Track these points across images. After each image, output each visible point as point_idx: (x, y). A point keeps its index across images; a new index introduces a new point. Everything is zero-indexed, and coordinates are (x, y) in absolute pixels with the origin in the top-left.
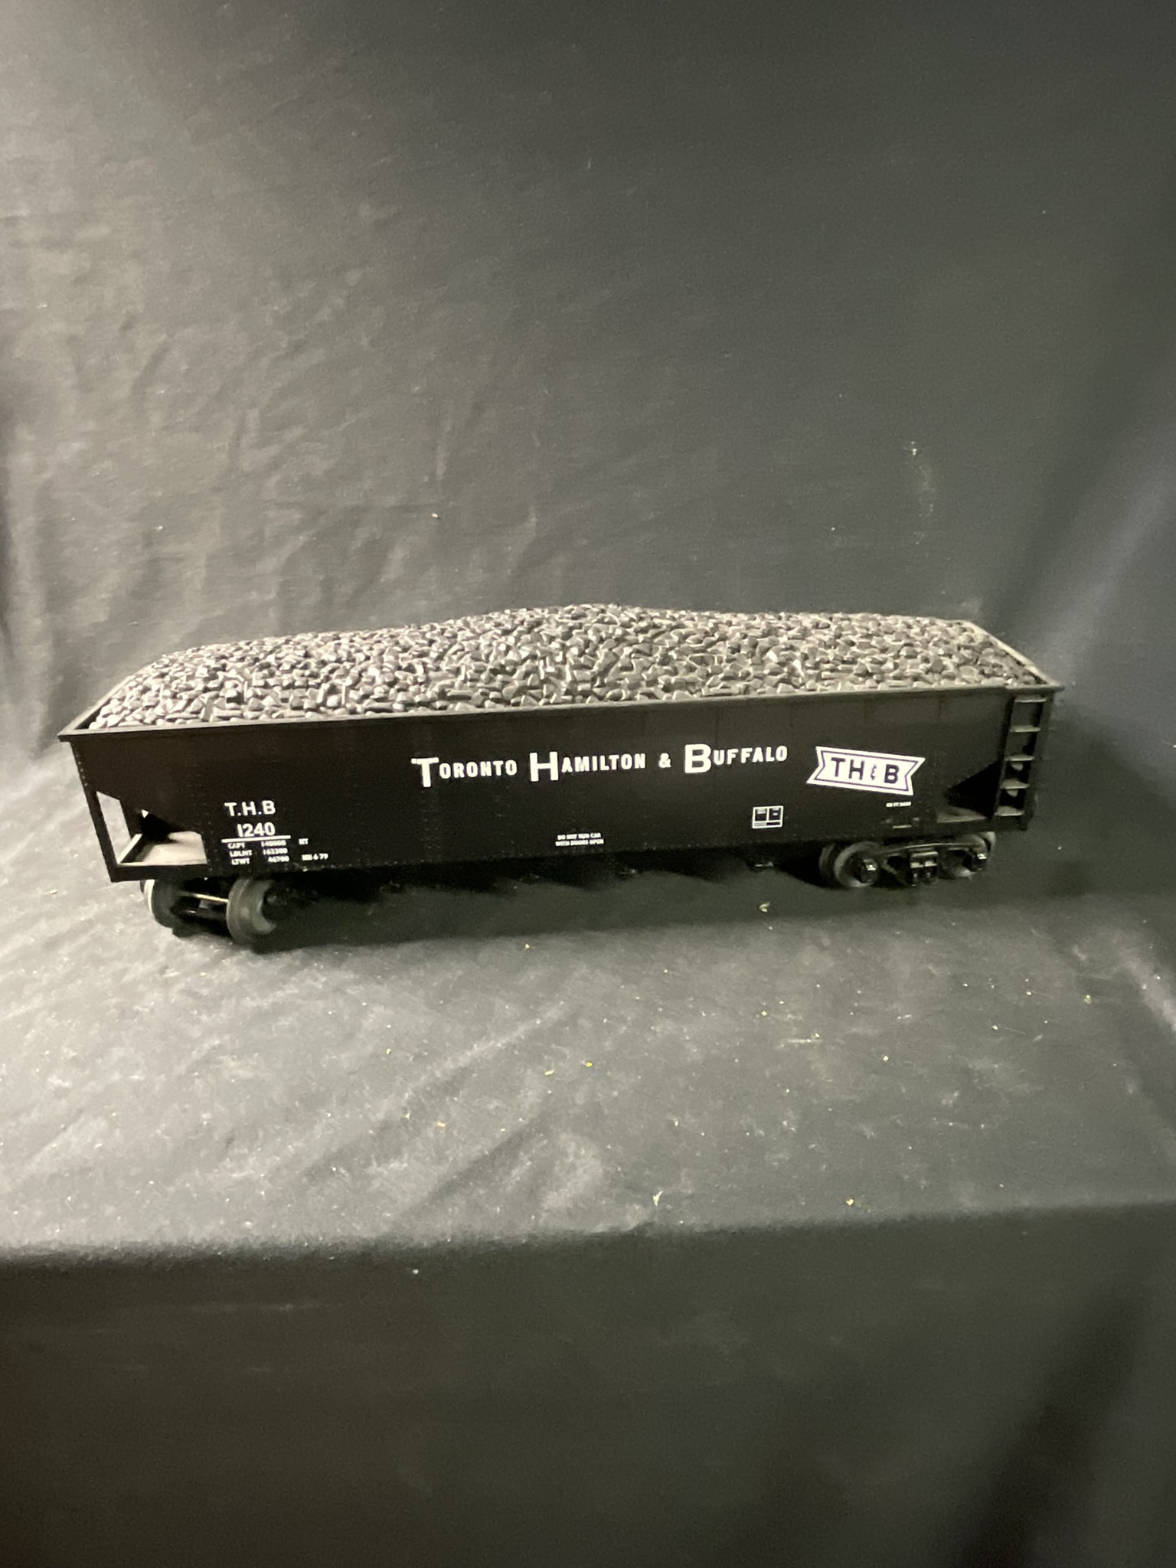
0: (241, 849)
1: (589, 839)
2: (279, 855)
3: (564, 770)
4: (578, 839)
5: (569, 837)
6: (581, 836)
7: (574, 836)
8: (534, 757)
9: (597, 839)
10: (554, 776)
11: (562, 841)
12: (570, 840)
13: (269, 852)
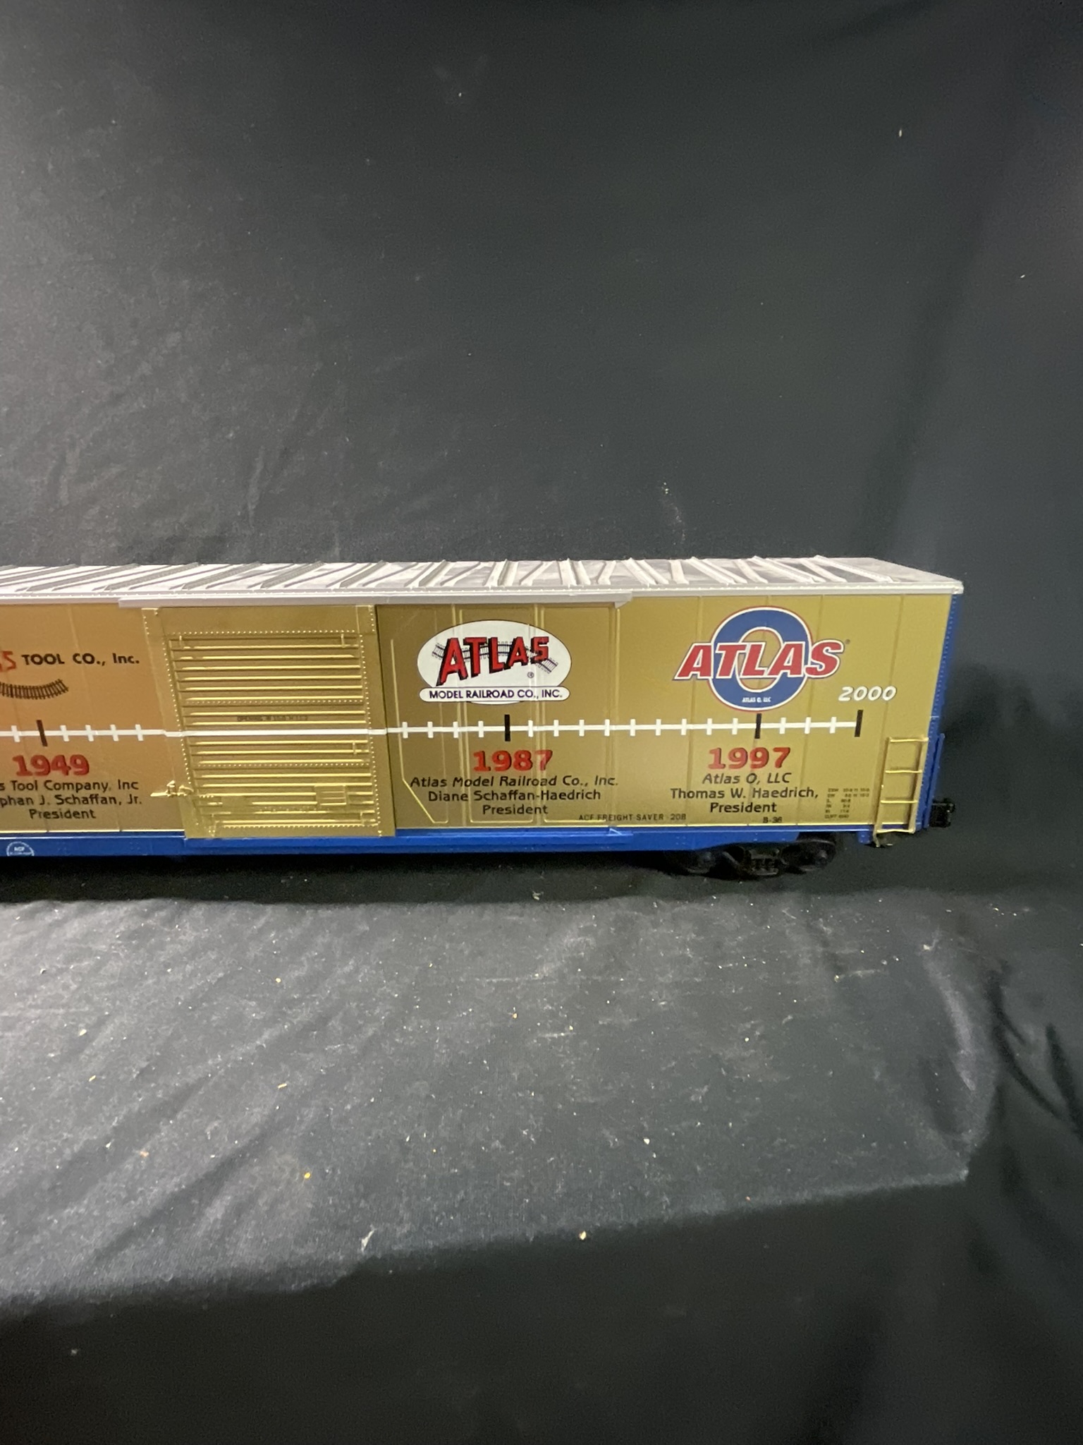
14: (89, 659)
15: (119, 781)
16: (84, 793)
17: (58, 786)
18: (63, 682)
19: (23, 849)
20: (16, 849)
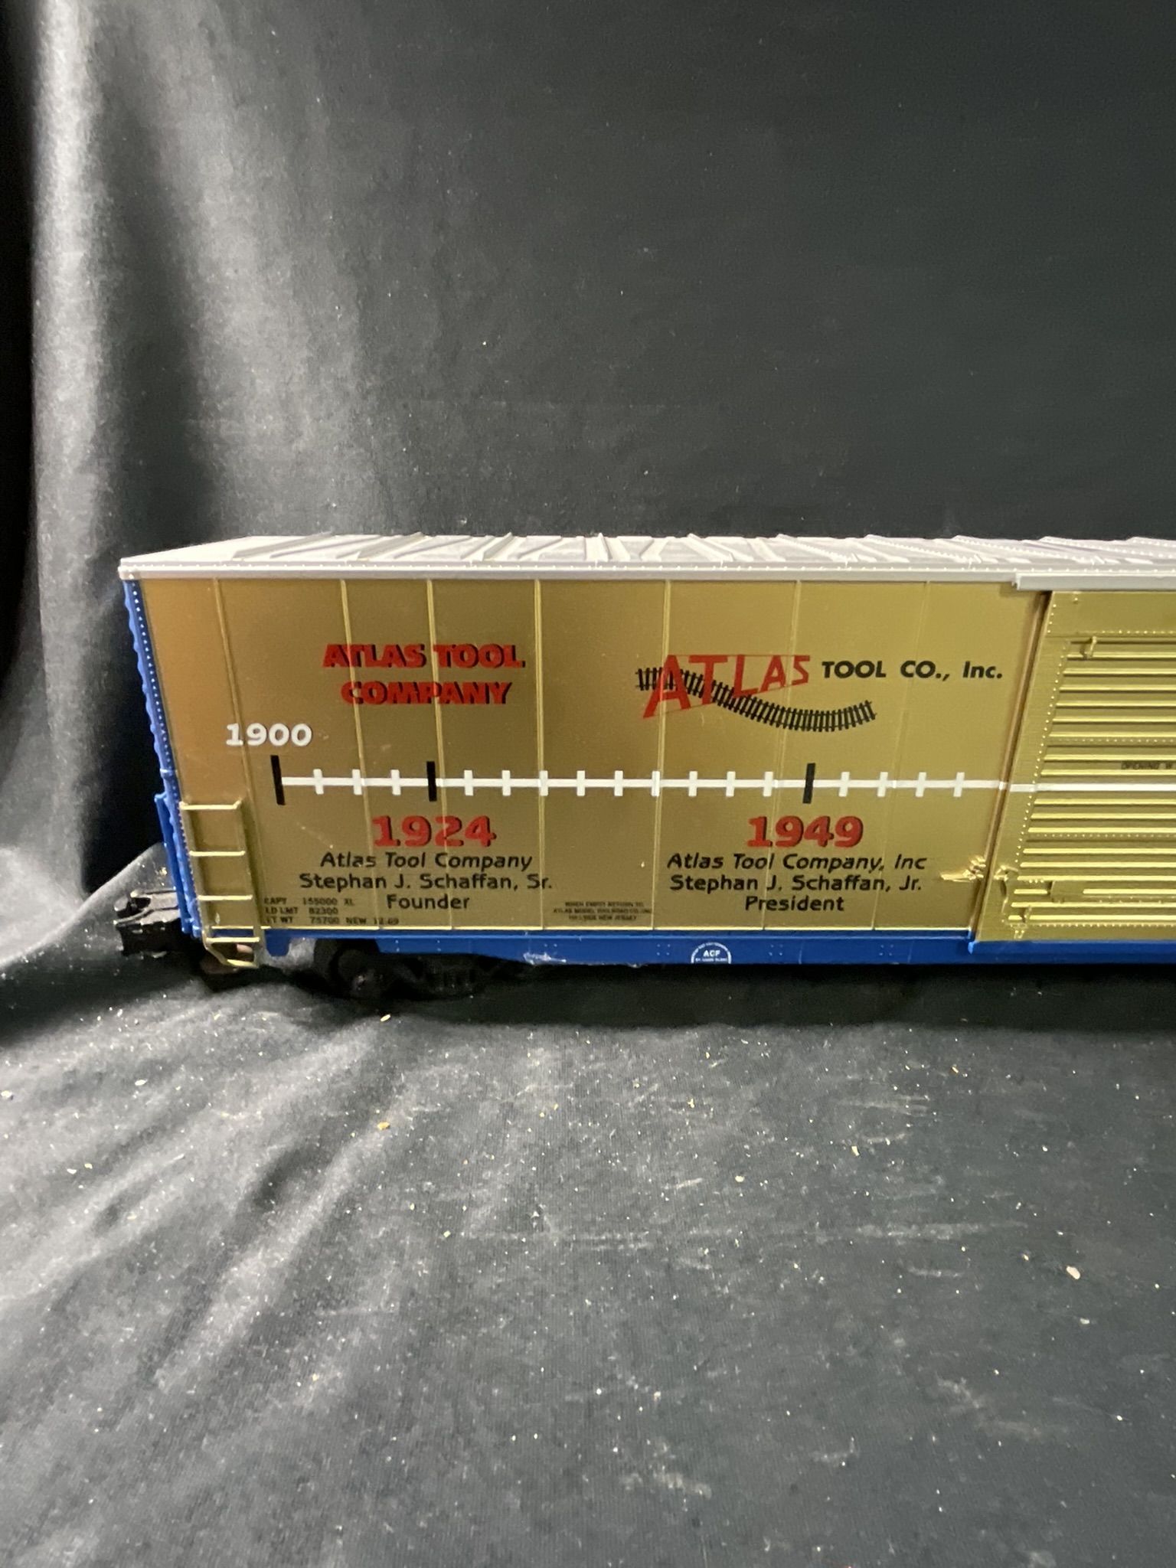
14: (925, 669)
15: (900, 857)
16: (841, 874)
17: (802, 863)
18: (873, 707)
19: (718, 952)
20: (706, 953)
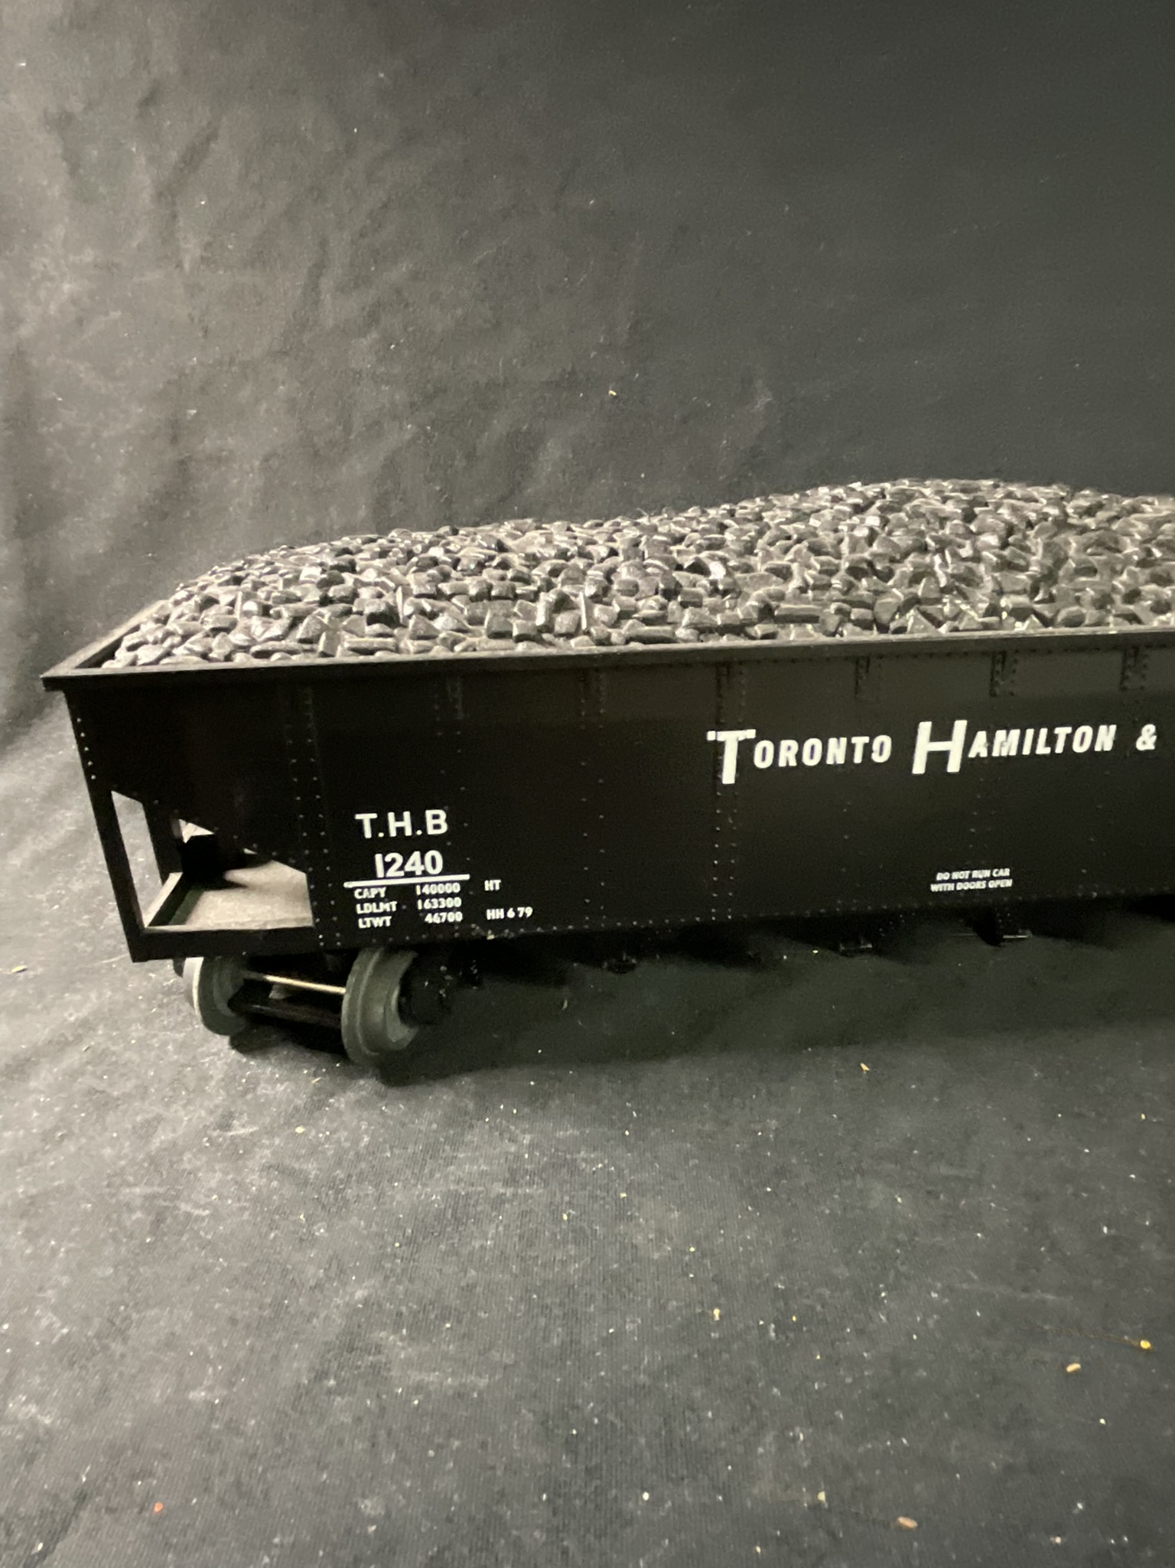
0: (377, 900)
1: (987, 880)
2: (447, 910)
3: (972, 755)
4: (971, 879)
5: (956, 875)
6: (976, 874)
7: (965, 874)
8: (925, 728)
9: (1003, 879)
10: (954, 766)
11: (943, 883)
12: (956, 881)
13: (427, 905)
